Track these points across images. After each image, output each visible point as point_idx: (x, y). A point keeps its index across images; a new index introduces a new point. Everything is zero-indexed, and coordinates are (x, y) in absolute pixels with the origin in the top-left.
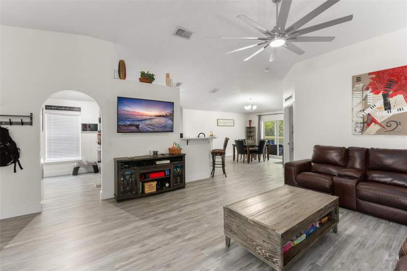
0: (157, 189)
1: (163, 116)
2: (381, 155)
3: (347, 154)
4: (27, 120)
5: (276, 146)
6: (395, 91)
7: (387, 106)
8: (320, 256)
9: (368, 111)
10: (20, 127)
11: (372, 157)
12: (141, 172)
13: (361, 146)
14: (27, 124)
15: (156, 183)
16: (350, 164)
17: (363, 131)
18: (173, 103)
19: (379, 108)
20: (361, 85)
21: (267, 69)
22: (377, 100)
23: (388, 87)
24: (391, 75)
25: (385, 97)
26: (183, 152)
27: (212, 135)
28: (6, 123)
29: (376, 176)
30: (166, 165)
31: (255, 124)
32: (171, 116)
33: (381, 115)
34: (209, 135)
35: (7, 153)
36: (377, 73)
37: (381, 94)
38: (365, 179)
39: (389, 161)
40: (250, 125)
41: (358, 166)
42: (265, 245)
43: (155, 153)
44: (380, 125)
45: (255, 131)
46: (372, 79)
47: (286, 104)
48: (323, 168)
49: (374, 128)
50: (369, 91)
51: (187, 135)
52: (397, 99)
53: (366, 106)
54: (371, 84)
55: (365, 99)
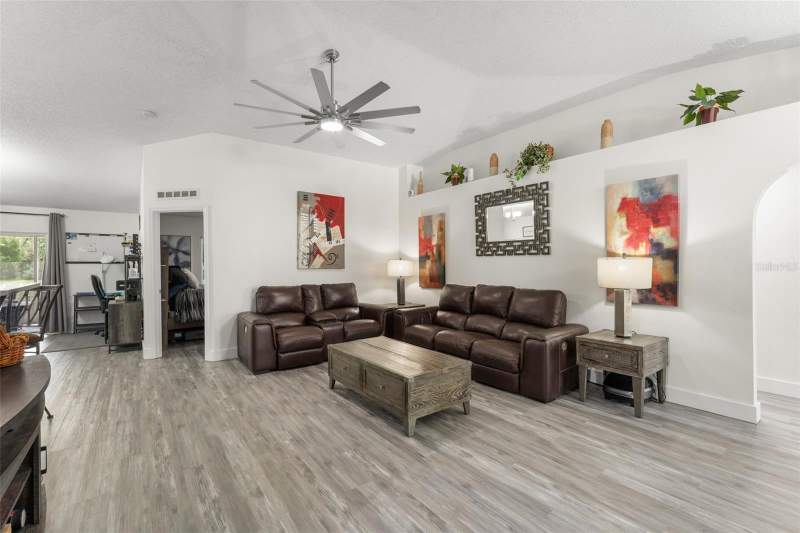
3: (303, 293)
6: (335, 221)
7: (329, 238)
9: (314, 239)
11: (326, 294)
17: (310, 263)
19: (323, 238)
20: (308, 206)
22: (320, 227)
23: (330, 215)
25: (328, 225)
33: (325, 247)
36: (322, 197)
37: (324, 222)
42: (460, 384)
44: (324, 257)
46: (318, 202)
49: (319, 260)
50: (314, 216)
52: (335, 230)
53: (313, 234)
54: (317, 207)
55: (311, 224)
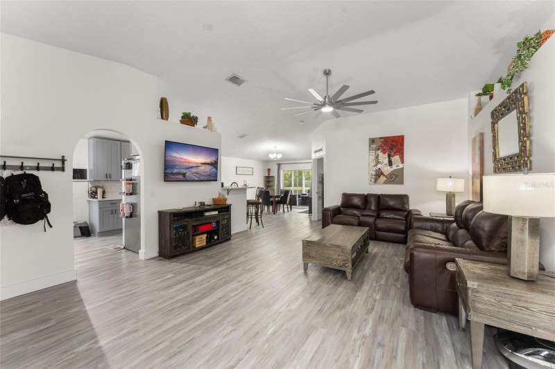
0: (207, 242)
1: (208, 164)
2: (386, 199)
3: (366, 199)
4: (58, 164)
5: (295, 196)
6: (395, 153)
7: (390, 163)
8: (364, 265)
9: (379, 166)
10: (50, 173)
11: (382, 201)
12: (194, 224)
13: (375, 193)
14: (58, 169)
15: (205, 235)
16: (368, 206)
17: (376, 181)
18: (217, 150)
19: (386, 165)
20: (375, 146)
21: (302, 122)
22: (384, 158)
23: (391, 149)
24: (393, 141)
25: (389, 156)
26: (228, 202)
27: (246, 185)
28: (31, 168)
29: (384, 214)
30: (214, 217)
31: (274, 173)
32: (215, 164)
33: (387, 170)
34: (242, 184)
35: (39, 207)
36: (385, 138)
37: (386, 154)
38: (378, 217)
39: (391, 203)
40: (269, 173)
41: (373, 208)
42: (340, 258)
43: (202, 204)
44: (386, 177)
45: (274, 181)
46: (381, 142)
47: (315, 156)
48: (350, 211)
49: (382, 179)
50: (379, 151)
51: (227, 185)
52: (396, 159)
53: (378, 163)
54: (381, 146)
55: (377, 157)
